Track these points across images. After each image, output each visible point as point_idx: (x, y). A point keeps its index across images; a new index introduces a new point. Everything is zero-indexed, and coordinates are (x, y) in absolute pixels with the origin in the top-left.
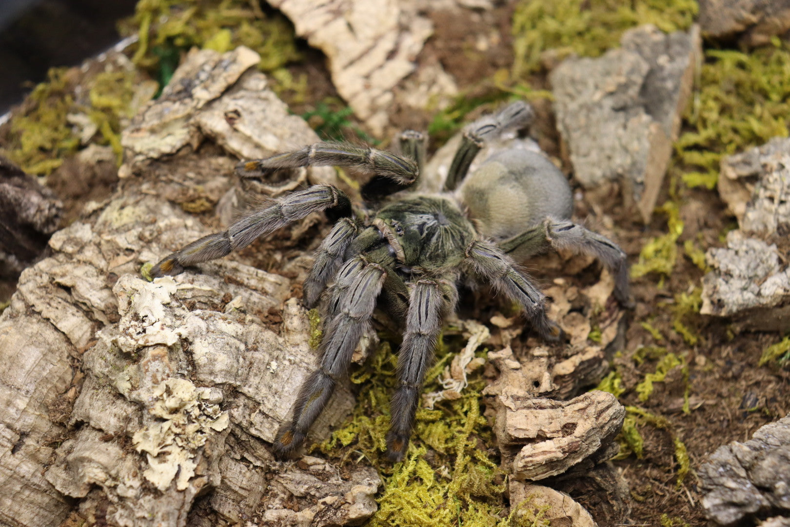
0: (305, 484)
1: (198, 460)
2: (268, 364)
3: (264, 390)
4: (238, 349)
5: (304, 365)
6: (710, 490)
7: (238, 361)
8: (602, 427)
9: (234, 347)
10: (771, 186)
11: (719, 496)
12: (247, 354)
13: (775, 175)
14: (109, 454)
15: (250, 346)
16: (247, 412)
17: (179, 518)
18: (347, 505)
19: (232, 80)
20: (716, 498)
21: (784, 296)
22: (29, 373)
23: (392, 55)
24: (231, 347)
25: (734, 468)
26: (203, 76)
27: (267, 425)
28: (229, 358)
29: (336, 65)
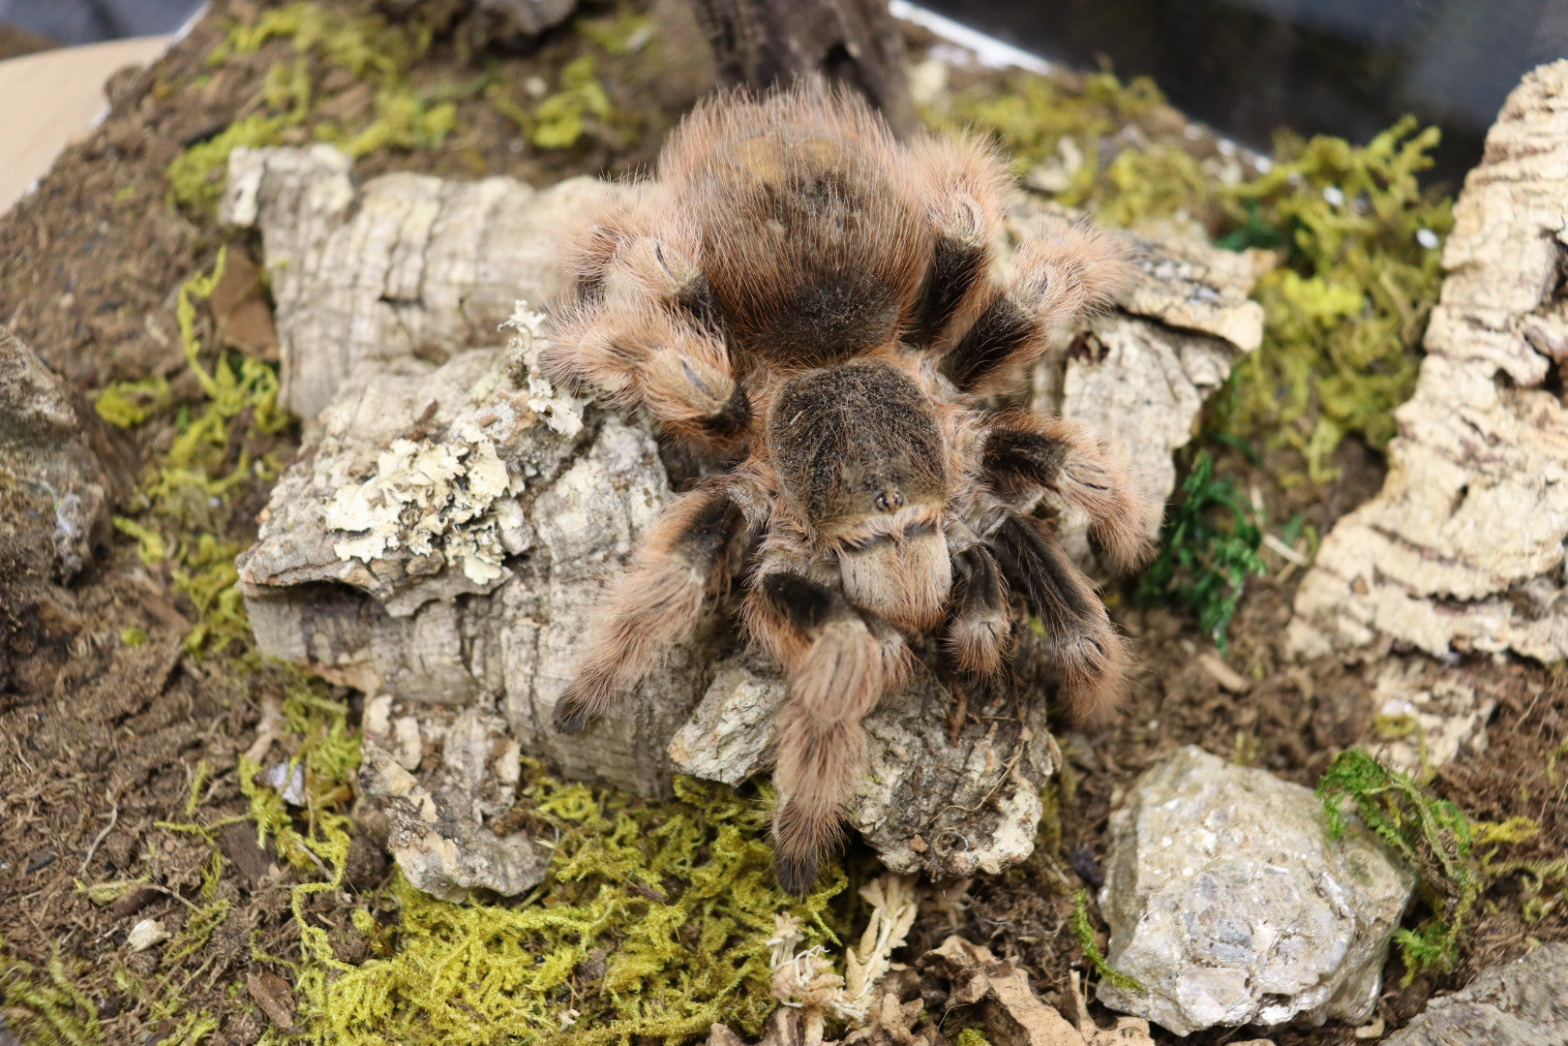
0: (465, 763)
1: (389, 557)
3: (569, 620)
4: (614, 541)
7: (594, 551)
9: (612, 532)
12: (613, 560)
14: (375, 420)
16: (531, 609)
17: (296, 569)
19: (1174, 318)
22: (513, 261)
23: (1447, 601)
24: (608, 526)
26: (1164, 271)
27: (524, 654)
28: (588, 532)
29: (1369, 512)
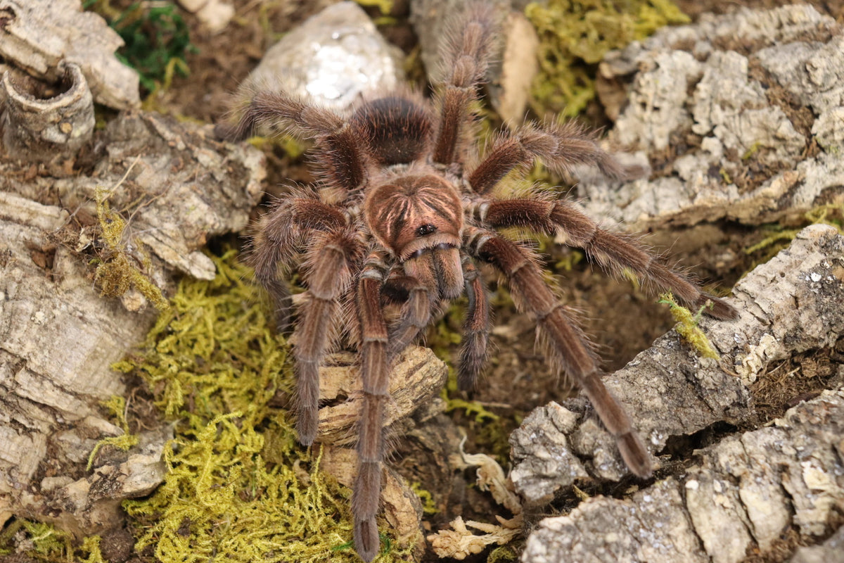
2: (33, 315)
5: (79, 314)
6: (521, 460)
8: (414, 387)
10: (643, 90)
11: (530, 467)
13: (648, 76)
15: (10, 296)
18: (123, 477)
20: (525, 469)
21: (649, 222)
25: (548, 434)
